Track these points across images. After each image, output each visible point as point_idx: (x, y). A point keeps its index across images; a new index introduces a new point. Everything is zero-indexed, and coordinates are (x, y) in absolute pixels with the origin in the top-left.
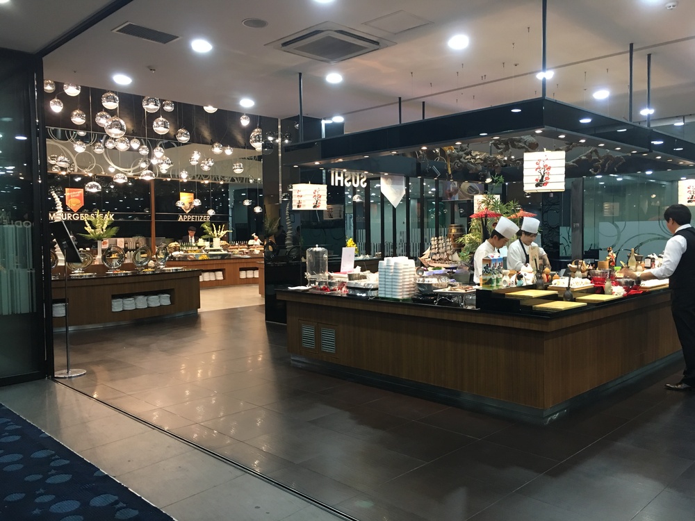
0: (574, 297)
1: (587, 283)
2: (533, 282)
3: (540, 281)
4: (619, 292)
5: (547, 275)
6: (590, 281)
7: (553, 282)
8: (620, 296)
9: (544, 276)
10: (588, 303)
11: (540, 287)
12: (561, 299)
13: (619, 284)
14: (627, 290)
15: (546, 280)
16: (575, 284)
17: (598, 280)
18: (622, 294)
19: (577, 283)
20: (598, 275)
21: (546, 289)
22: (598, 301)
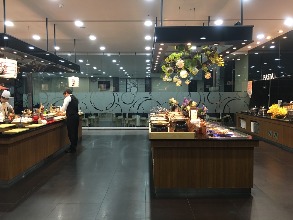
0: (23, 126)
1: (30, 120)
2: (3, 120)
3: (7, 120)
4: (44, 122)
5: (11, 117)
6: (31, 119)
7: (14, 120)
8: (45, 124)
9: (9, 117)
10: (30, 129)
11: (7, 123)
12: (17, 128)
13: (44, 119)
14: (48, 121)
15: (10, 119)
16: (24, 120)
17: (36, 118)
18: (46, 123)
19: (25, 120)
20: (35, 116)
21: (10, 123)
22: (34, 127)
